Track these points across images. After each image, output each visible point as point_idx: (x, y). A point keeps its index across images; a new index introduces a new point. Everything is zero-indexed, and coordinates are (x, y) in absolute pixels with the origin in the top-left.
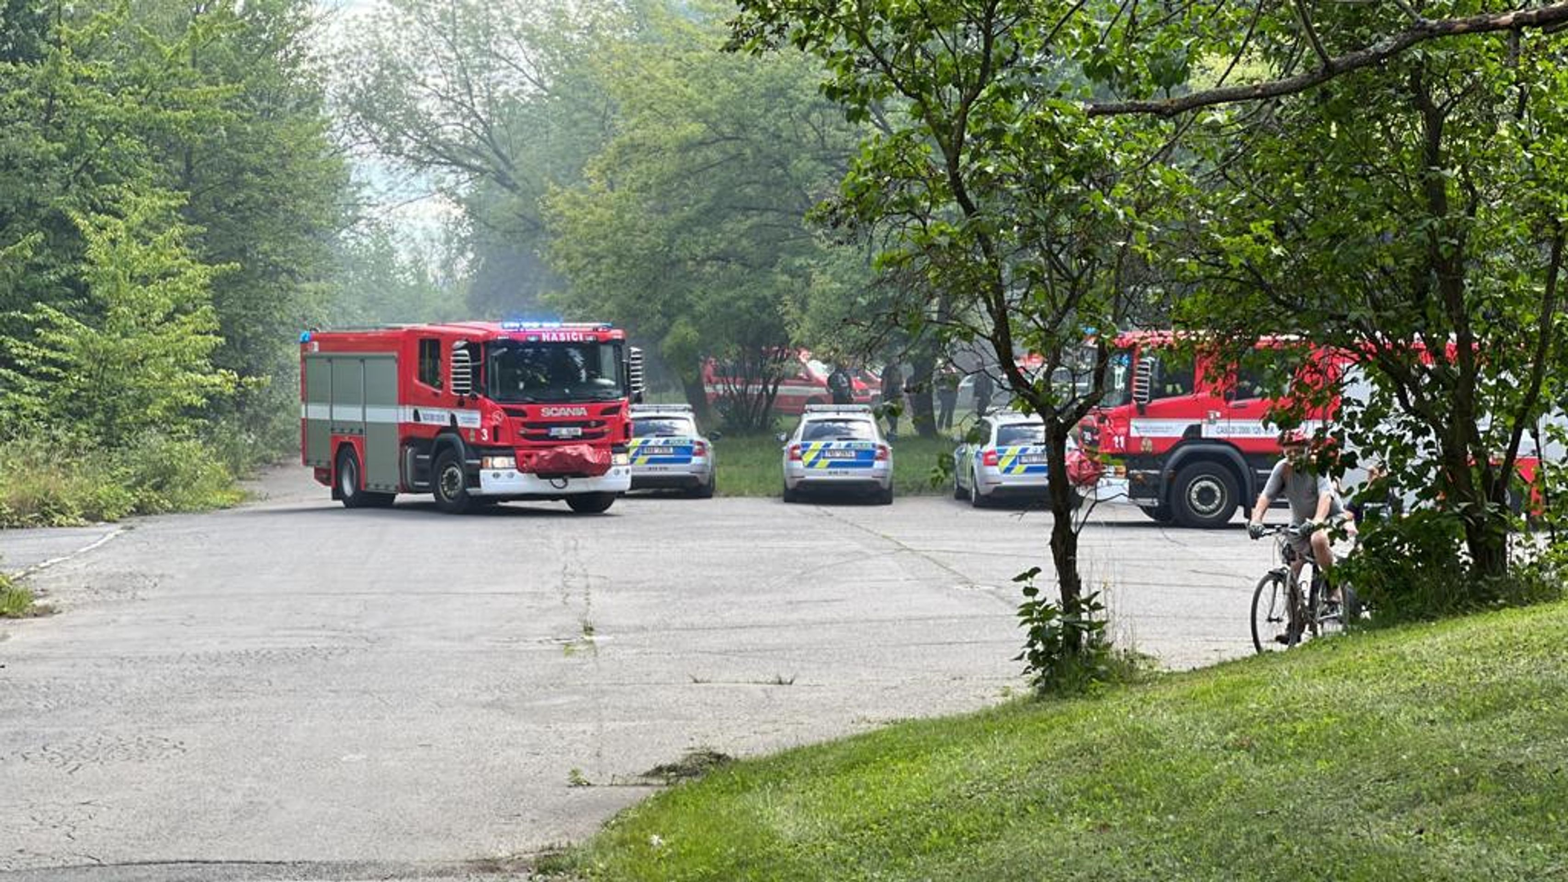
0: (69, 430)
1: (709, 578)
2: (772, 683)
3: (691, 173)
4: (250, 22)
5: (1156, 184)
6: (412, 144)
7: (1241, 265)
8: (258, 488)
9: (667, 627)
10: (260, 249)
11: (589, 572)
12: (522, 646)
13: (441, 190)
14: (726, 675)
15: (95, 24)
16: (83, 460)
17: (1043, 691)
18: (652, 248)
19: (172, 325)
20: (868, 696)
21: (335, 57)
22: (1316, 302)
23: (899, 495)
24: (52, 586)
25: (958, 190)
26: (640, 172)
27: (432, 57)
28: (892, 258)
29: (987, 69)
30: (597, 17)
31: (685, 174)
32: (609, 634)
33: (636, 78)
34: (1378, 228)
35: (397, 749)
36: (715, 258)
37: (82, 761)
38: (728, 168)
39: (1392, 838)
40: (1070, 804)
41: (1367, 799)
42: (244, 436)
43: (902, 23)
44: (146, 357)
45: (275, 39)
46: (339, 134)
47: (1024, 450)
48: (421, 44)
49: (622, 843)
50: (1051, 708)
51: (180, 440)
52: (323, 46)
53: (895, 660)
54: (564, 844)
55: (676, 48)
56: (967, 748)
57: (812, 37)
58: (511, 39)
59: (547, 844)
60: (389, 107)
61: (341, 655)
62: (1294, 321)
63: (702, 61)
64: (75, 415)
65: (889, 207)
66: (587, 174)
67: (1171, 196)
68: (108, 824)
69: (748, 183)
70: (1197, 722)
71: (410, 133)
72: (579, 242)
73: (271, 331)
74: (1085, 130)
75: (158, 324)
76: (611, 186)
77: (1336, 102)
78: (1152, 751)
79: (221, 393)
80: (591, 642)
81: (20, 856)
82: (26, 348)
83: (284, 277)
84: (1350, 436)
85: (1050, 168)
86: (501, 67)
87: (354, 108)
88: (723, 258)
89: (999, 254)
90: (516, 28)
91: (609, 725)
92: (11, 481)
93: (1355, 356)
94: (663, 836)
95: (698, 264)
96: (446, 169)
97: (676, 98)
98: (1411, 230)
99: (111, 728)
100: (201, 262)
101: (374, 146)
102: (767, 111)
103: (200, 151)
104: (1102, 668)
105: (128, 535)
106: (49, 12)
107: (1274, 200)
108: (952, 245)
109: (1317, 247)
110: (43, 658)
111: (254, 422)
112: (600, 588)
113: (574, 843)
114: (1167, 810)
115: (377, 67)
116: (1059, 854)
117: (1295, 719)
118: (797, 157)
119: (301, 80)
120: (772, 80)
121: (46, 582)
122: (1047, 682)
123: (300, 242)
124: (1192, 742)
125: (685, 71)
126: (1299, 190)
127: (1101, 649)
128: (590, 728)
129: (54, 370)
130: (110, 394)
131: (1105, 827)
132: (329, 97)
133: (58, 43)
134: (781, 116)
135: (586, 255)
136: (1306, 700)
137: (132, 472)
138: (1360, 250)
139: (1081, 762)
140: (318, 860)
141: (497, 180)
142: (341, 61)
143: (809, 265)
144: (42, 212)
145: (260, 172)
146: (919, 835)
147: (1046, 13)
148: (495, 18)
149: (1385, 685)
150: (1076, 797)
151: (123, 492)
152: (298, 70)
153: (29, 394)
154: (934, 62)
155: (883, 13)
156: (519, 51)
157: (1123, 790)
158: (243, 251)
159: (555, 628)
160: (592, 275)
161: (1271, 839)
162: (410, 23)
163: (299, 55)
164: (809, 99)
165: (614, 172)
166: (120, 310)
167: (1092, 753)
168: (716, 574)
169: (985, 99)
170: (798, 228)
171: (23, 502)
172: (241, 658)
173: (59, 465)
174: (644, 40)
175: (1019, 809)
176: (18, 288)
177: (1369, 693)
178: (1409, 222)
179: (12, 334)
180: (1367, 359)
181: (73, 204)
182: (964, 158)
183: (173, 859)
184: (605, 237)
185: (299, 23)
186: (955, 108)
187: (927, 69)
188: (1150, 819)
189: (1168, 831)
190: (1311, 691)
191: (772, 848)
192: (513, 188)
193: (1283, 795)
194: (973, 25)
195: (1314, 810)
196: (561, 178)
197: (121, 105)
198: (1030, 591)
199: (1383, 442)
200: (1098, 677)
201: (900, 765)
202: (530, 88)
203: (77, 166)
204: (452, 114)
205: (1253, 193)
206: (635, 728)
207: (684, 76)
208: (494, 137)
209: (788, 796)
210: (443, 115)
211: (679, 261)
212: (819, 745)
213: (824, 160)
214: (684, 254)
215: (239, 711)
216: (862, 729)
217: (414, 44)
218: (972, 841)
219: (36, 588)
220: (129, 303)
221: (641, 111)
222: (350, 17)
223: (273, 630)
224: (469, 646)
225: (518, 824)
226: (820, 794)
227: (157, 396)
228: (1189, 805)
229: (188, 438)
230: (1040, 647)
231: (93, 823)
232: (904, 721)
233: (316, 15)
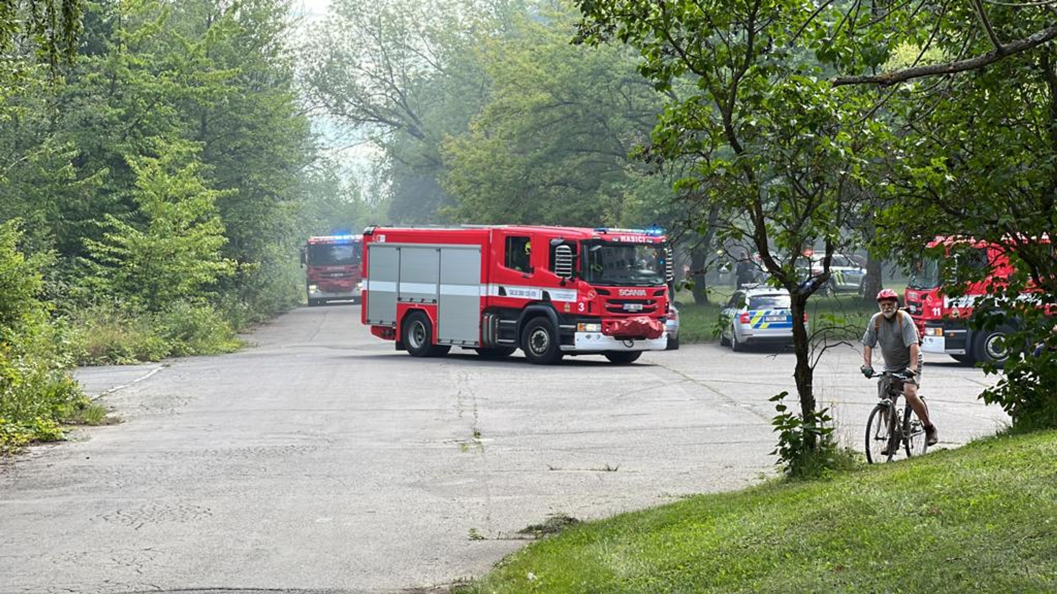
0: (126, 300)
1: (559, 399)
2: (604, 470)
3: (541, 126)
4: (245, 26)
5: (866, 132)
6: (352, 107)
7: (924, 187)
8: (251, 339)
9: (530, 433)
10: (251, 178)
11: (476, 396)
12: (433, 446)
13: (372, 138)
14: (572, 465)
15: (143, 30)
16: (136, 320)
17: (791, 475)
18: (515, 177)
19: (195, 231)
20: (668, 479)
21: (301, 50)
22: (975, 212)
23: (683, 343)
24: (118, 404)
25: (730, 136)
26: (507, 126)
27: (366, 49)
28: (686, 183)
29: (750, 55)
30: (477, 22)
31: (537, 127)
32: (491, 437)
33: (503, 63)
34: (1018, 161)
35: (352, 514)
36: (558, 183)
37: (144, 521)
38: (566, 123)
39: (1043, 577)
40: (815, 553)
41: (1023, 550)
42: (241, 304)
43: (693, 24)
44: (176, 251)
45: (261, 38)
46: (302, 101)
47: (767, 313)
48: (358, 41)
49: (508, 578)
50: (797, 487)
51: (199, 307)
52: (292, 42)
53: (685, 455)
54: (469, 579)
55: (531, 42)
56: (741, 514)
57: (632, 34)
58: (418, 37)
59: (457, 578)
60: (337, 83)
61: (311, 451)
62: (960, 225)
63: (548, 51)
64: (130, 290)
65: (684, 149)
66: (471, 127)
67: (875, 140)
68: (164, 564)
69: (580, 133)
70: (900, 497)
71: (351, 100)
72: (466, 173)
73: (259, 234)
74: (818, 96)
75: (185, 229)
76: (487, 135)
77: (990, 75)
78: (870, 517)
79: (227, 275)
80: (480, 443)
81: (106, 584)
82: (97, 246)
83: (266, 198)
84: (998, 302)
85: (794, 122)
86: (411, 56)
87: (313, 84)
88: (563, 183)
89: (758, 180)
90: (422, 29)
91: (494, 499)
92: (88, 334)
93: (1002, 248)
94: (535, 574)
95: (546, 188)
96: (375, 124)
97: (531, 76)
98: (1043, 162)
99: (162, 499)
100: (213, 188)
101: (327, 109)
102: (592, 84)
103: (211, 113)
104: (831, 460)
105: (168, 370)
106: (113, 20)
107: (945, 143)
108: (727, 174)
109: (976, 174)
110: (115, 453)
111: (248, 295)
112: (484, 406)
113: (476, 578)
114: (884, 557)
115: (328, 56)
116: (810, 586)
117: (969, 496)
118: (613, 115)
119: (278, 66)
120: (596, 63)
121: (113, 401)
122: (793, 470)
123: (278, 174)
124: (897, 510)
125: (537, 57)
126: (963, 136)
127: (829, 447)
128: (482, 500)
129: (116, 260)
130: (153, 276)
131: (840, 568)
132: (295, 77)
133: (118, 42)
134: (602, 88)
135: (471, 182)
136: (975, 482)
137: (168, 329)
138: (1006, 176)
139: (821, 524)
140: (304, 588)
141: (409, 131)
142: (304, 52)
143: (621, 189)
144: (109, 155)
145: (251, 127)
146: (712, 573)
147: (790, 17)
148: (407, 23)
149: (1030, 472)
150: (820, 548)
151: (162, 341)
152: (276, 58)
153: (99, 276)
154: (714, 51)
155: (680, 18)
156: (424, 45)
157: (852, 543)
158: (239, 180)
159: (454, 433)
160: (474, 196)
161: (958, 577)
162: (350, 26)
163: (276, 48)
164: (621, 77)
165: (489, 126)
166: (159, 220)
167: (828, 518)
168: (563, 396)
169: (749, 76)
170: (614, 163)
171: (97, 349)
172: (246, 453)
173: (120, 324)
174: (508, 37)
175: (780, 555)
176: (92, 206)
177: (1019, 478)
178: (1038, 156)
179: (89, 236)
180: (1010, 250)
181: (128, 149)
182: (735, 116)
183: (208, 587)
184: (484, 169)
185: (277, 27)
186: (728, 81)
187: (709, 55)
188: (872, 563)
189: (885, 571)
190: (978, 476)
191: (612, 582)
192: (420, 137)
193: (964, 547)
194: (741, 25)
195: (987, 557)
196: (452, 130)
197: (161, 83)
198: (781, 408)
199: (1022, 307)
200: (827, 466)
201: (695, 526)
202: (432, 70)
203: (131, 124)
204: (379, 87)
205: (932, 138)
206: (513, 500)
207: (536, 61)
208: (407, 101)
209: (619, 546)
210: (373, 88)
211: (534, 186)
212: (638, 512)
213: (631, 117)
214: (536, 181)
215: (246, 489)
216: (666, 501)
217: (353, 40)
218: (749, 577)
219: (107, 406)
220: (165, 215)
221: (507, 85)
222: (310, 23)
223: (265, 434)
224: (398, 446)
225: (436, 565)
226: (641, 545)
227: (184, 277)
228: (899, 554)
229: (205, 305)
230: (788, 446)
231: (153, 562)
232: (694, 495)
233: (289, 21)
